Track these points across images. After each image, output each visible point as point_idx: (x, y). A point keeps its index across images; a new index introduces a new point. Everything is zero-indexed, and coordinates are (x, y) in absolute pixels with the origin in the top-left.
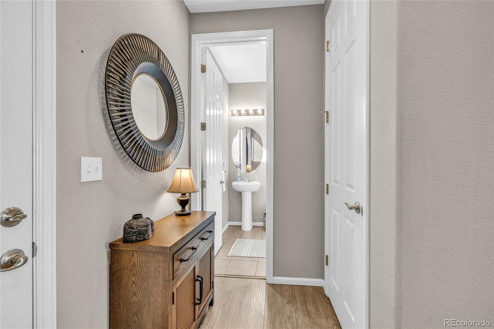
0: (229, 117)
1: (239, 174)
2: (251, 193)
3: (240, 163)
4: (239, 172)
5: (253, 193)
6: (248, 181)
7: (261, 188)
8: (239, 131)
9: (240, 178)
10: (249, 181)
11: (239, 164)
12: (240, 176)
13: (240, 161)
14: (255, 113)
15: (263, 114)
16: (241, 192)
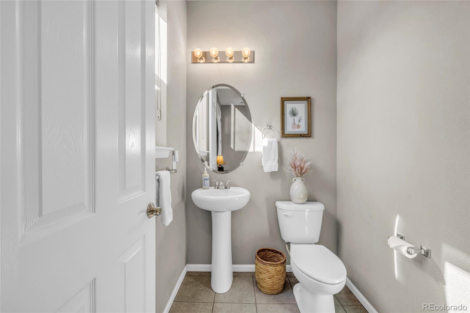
0: (187, 65)
1: (206, 175)
2: (230, 213)
3: (208, 154)
4: (208, 170)
5: (234, 214)
6: (224, 188)
7: (251, 202)
8: (206, 93)
9: (207, 182)
10: (226, 188)
11: (206, 154)
12: (208, 177)
13: (208, 149)
14: (238, 57)
15: (252, 62)
16: (210, 212)
